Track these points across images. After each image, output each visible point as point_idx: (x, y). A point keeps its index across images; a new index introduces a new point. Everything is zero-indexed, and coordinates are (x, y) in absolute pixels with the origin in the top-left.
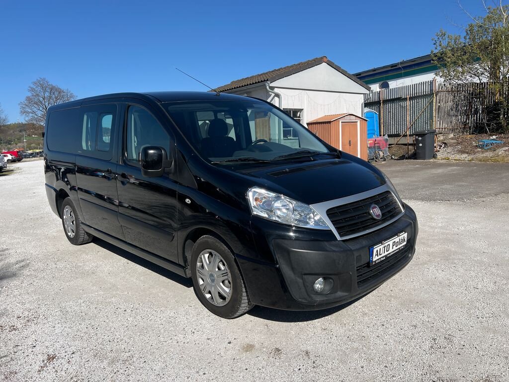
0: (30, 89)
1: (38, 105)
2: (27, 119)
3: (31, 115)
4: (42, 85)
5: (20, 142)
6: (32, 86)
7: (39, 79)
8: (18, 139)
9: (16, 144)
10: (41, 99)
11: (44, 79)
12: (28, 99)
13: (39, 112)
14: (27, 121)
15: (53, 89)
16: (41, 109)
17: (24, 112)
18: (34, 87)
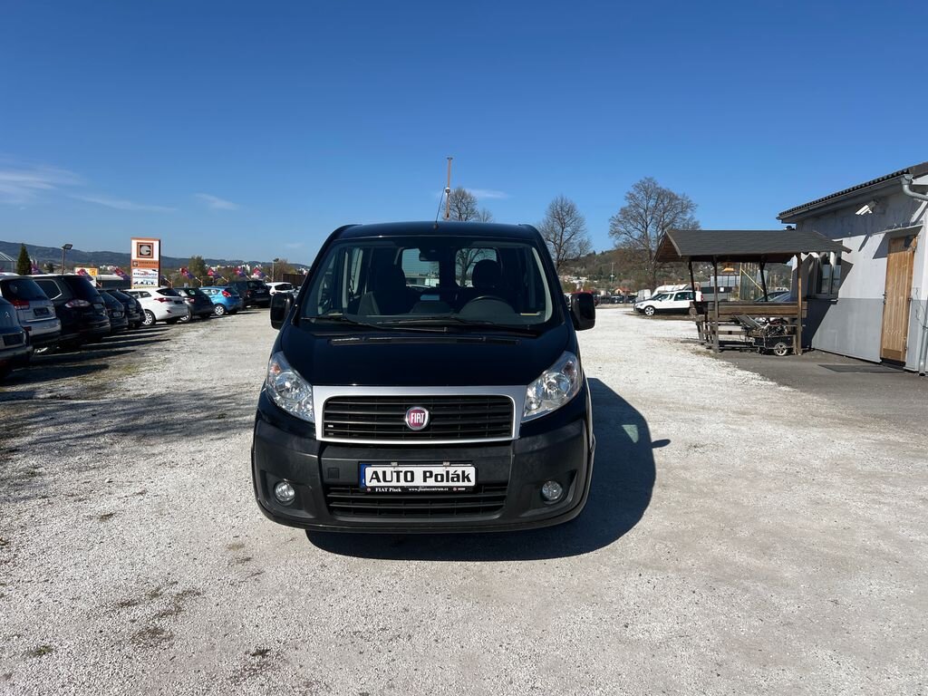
0: (628, 196)
1: (636, 220)
2: (617, 242)
3: (624, 236)
4: (648, 189)
5: (626, 278)
6: (632, 190)
7: (643, 179)
8: (625, 274)
9: (621, 281)
10: (642, 211)
11: (650, 180)
12: (624, 212)
13: (636, 231)
14: (616, 246)
15: (662, 195)
16: (639, 227)
17: (614, 232)
18: (635, 193)
